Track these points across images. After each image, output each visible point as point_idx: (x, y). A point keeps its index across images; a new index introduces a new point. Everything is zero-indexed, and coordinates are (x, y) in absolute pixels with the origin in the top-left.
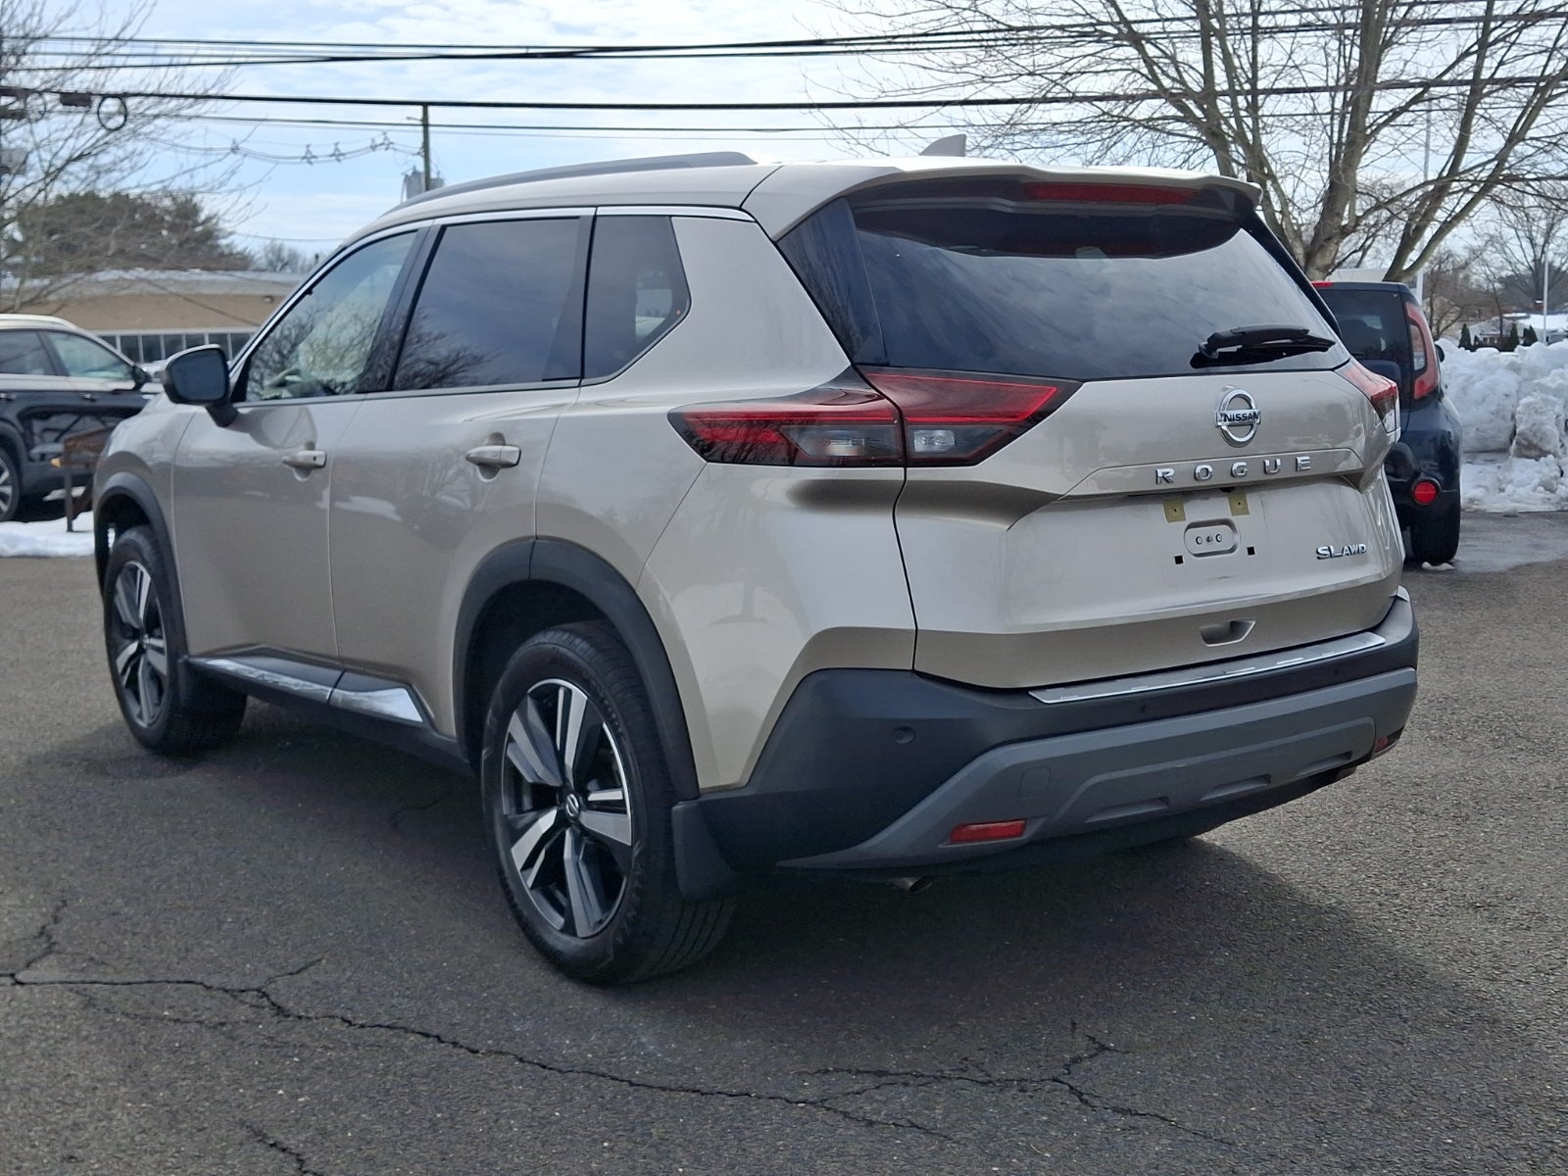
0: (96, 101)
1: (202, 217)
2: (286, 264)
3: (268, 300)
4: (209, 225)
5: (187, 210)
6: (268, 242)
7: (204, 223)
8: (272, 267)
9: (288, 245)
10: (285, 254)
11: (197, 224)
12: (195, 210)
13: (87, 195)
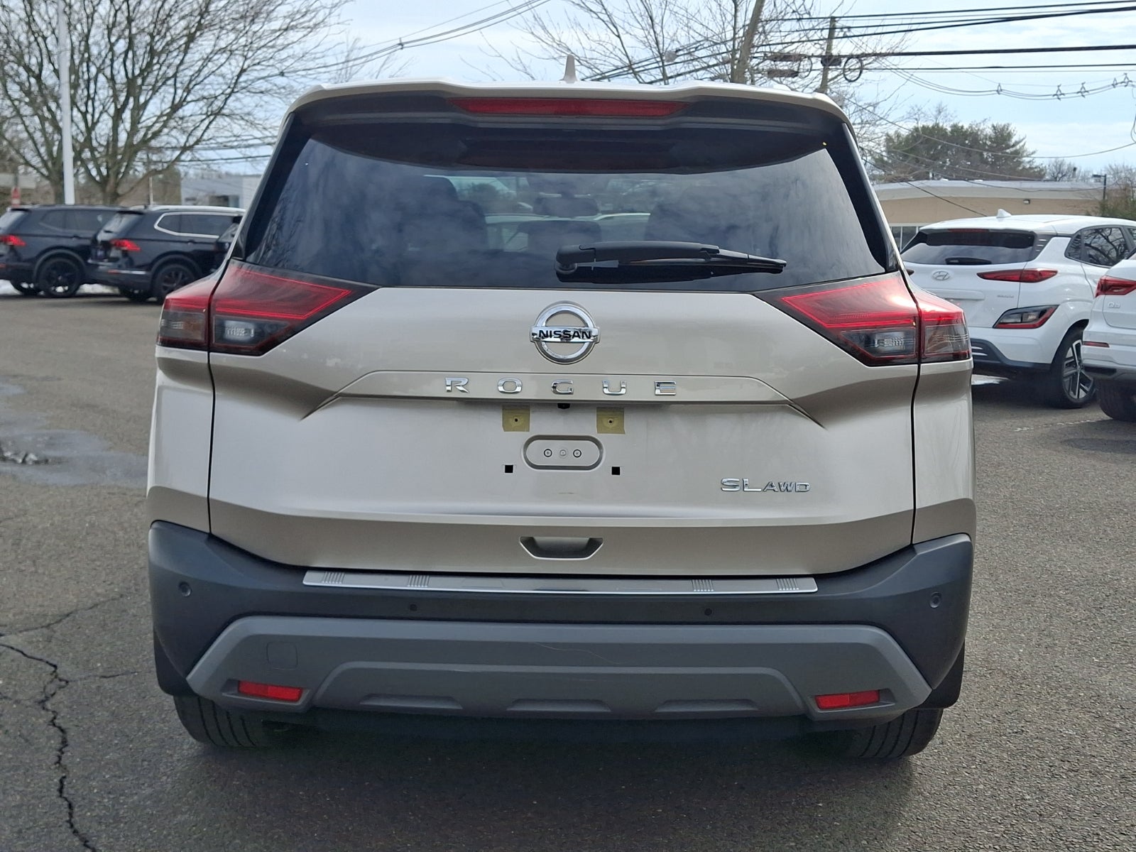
0: (844, 60)
1: (1013, 140)
2: (1065, 175)
3: (1027, 202)
4: (1018, 147)
5: (1002, 137)
6: (1053, 160)
7: (1014, 146)
8: (1055, 179)
9: (1067, 161)
10: (1065, 168)
11: (1009, 147)
12: (1010, 136)
13: (933, 127)
